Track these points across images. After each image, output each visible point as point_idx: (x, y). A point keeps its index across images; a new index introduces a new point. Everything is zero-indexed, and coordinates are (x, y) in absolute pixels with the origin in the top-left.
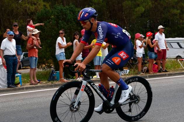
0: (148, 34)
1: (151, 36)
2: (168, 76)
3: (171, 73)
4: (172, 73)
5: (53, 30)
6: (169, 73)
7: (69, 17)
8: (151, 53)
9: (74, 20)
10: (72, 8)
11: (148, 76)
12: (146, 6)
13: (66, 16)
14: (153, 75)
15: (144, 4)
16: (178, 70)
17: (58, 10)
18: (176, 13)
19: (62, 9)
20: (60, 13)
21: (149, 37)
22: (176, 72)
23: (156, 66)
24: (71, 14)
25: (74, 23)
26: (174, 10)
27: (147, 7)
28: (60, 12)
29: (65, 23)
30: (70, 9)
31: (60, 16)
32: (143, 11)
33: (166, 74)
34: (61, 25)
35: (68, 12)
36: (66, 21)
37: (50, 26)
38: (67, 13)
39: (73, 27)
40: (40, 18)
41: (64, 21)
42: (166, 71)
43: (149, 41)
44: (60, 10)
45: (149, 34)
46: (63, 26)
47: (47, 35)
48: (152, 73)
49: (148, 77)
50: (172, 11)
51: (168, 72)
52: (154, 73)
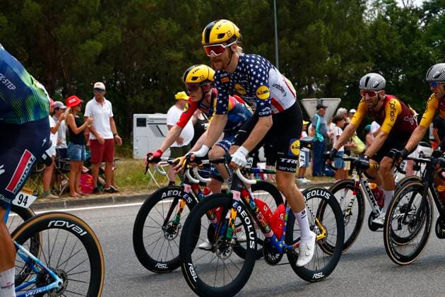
0: (70, 101)
1: (78, 105)
2: (116, 203)
3: (124, 195)
4: (126, 195)
6: (118, 195)
8: (75, 146)
11: (66, 202)
12: (108, 37)
14: (77, 198)
15: (104, 34)
16: (142, 189)
18: (175, 58)
21: (72, 107)
22: (136, 194)
23: (89, 178)
26: (170, 52)
27: (110, 40)
33: (111, 198)
42: (113, 191)
43: (70, 118)
45: (73, 100)
48: (76, 194)
49: (65, 204)
50: (166, 54)
51: (116, 192)
52: (82, 195)
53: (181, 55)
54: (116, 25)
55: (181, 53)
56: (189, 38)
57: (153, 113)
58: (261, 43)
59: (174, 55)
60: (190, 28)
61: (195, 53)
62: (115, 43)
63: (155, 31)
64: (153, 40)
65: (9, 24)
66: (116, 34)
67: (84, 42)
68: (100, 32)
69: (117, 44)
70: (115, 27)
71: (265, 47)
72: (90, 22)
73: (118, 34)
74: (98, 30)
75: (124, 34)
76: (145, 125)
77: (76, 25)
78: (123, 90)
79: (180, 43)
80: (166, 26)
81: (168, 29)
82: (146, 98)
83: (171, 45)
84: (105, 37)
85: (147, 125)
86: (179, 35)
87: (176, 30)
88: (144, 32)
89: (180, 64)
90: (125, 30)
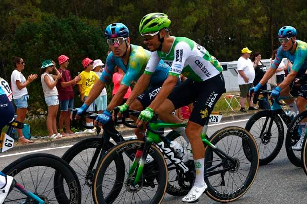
5: (41, 56)
7: (66, 34)
9: (74, 40)
10: (73, 20)
12: (200, 13)
13: (62, 34)
15: (197, 12)
17: (49, 23)
18: (245, 23)
19: (54, 23)
20: (51, 29)
24: (71, 31)
25: (74, 44)
26: (241, 19)
27: (201, 15)
28: (52, 27)
29: (60, 44)
30: (69, 21)
31: (51, 32)
32: (195, 22)
34: (53, 48)
35: (65, 27)
36: (62, 41)
37: (36, 49)
38: (62, 28)
39: (72, 50)
40: (20, 37)
41: (58, 41)
44: (51, 25)
46: (56, 49)
47: (31, 64)
50: (239, 21)
52: (183, 120)
53: (248, 21)
54: (205, 5)
55: (249, 19)
56: (254, 10)
57: (232, 61)
58: (302, 10)
59: (244, 22)
60: (254, 3)
61: (258, 19)
62: (204, 17)
63: (230, 6)
64: (230, 13)
65: (135, 9)
66: (205, 11)
67: (185, 17)
68: (194, 10)
69: (206, 17)
70: (204, 6)
71: (305, 12)
72: (187, 4)
73: (207, 11)
74: (193, 9)
75: (210, 10)
76: (227, 70)
77: (178, 7)
78: (212, 47)
79: (248, 13)
80: (237, 4)
81: (239, 5)
82: (228, 52)
83: (242, 15)
84: (198, 13)
85: (228, 69)
86: (247, 8)
87: (244, 6)
88: (224, 8)
89: (248, 27)
90: (211, 8)
